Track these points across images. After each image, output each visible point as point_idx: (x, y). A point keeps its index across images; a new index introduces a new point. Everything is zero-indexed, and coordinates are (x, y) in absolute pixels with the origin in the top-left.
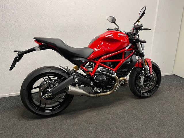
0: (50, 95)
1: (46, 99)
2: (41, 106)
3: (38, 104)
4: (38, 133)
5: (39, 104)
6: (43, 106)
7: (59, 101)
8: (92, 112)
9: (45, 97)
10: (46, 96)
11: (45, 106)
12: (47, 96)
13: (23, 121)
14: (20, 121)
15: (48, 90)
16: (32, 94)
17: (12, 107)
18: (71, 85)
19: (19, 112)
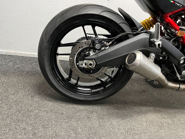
0: (91, 64)
1: (83, 70)
2: (70, 80)
3: (66, 76)
4: (56, 132)
5: (68, 76)
6: (73, 81)
7: (102, 79)
8: (159, 115)
9: (80, 66)
10: (83, 64)
11: (77, 82)
12: (86, 64)
13: (37, 99)
14: (32, 97)
15: (89, 54)
16: (58, 54)
17: (28, 72)
18: (141, 51)
19: (35, 82)
